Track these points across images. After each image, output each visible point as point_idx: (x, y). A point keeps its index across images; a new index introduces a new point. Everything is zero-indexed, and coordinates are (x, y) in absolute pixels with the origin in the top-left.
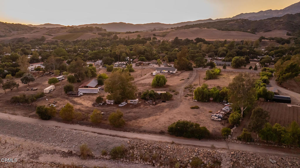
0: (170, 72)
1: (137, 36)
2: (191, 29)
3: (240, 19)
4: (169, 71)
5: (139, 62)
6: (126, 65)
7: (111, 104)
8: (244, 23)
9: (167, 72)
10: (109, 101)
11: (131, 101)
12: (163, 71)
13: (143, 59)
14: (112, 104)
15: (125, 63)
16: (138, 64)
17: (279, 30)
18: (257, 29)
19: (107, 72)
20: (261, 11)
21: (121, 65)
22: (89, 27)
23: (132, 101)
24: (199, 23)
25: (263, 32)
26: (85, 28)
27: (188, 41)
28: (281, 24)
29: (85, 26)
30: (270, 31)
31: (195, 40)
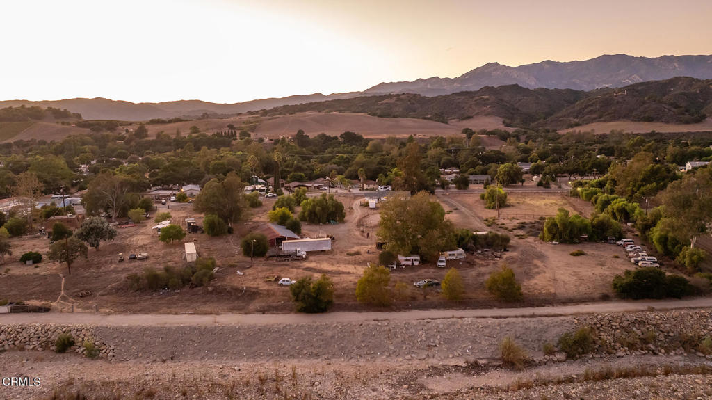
1: (190, 129)
2: (298, 114)
3: (404, 94)
5: (297, 183)
7: (413, 264)
8: (414, 102)
10: (408, 258)
11: (450, 255)
12: (382, 199)
13: (301, 176)
14: (416, 263)
15: (263, 188)
17: (486, 115)
18: (442, 114)
20: (421, 80)
22: (28, 109)
23: (454, 255)
24: (313, 102)
25: (456, 120)
26: (16, 110)
27: (327, 141)
28: (488, 105)
29: (19, 106)
30: (469, 118)
31: (341, 136)
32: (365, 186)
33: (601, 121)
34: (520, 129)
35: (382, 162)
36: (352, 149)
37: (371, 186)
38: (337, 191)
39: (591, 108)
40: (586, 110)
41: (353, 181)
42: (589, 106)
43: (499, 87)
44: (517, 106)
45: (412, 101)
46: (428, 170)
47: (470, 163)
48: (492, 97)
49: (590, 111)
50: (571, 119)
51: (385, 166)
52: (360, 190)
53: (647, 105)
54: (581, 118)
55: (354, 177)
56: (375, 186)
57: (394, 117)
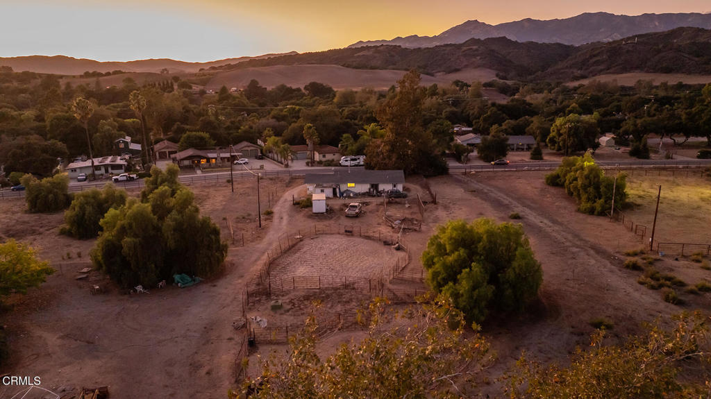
0: (381, 187)
1: (124, 81)
4: (375, 186)
5: (190, 152)
6: (129, 168)
9: (365, 188)
12: (343, 188)
13: (202, 139)
15: (119, 161)
16: (186, 163)
18: (427, 67)
19: (35, 217)
21: (103, 171)
31: (306, 88)
32: (317, 157)
33: (610, 73)
34: (518, 82)
35: (353, 116)
36: (314, 102)
37: (329, 157)
38: (262, 167)
39: (598, 58)
40: (591, 61)
41: (294, 148)
42: (594, 56)
43: (485, 40)
44: (508, 57)
45: (393, 53)
46: (432, 127)
47: (489, 117)
48: (482, 47)
49: (594, 63)
50: (575, 71)
51: (356, 121)
52: (307, 164)
53: (663, 54)
54: (586, 69)
55: (297, 140)
56: (336, 157)
57: (372, 68)
